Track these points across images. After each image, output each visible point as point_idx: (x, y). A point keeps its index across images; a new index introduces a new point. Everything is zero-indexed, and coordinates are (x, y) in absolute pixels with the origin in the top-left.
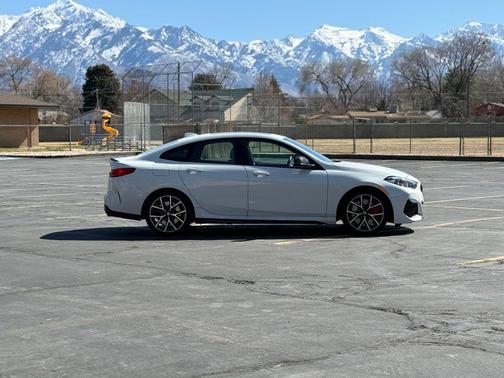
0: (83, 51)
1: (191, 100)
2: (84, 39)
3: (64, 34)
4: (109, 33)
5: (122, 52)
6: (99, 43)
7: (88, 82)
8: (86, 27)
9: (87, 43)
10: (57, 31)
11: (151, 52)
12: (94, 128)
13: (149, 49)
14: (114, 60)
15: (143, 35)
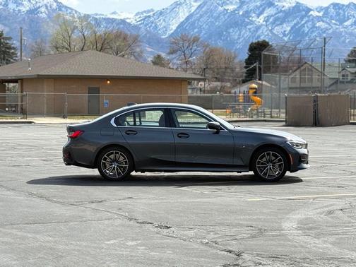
0: (258, 28)
1: (339, 73)
2: (258, 17)
3: (241, 13)
4: (281, 11)
5: (292, 28)
6: (271, 20)
7: (250, 56)
8: (261, 6)
9: (261, 21)
10: (234, 11)
11: (319, 27)
12: (242, 98)
13: (317, 25)
14: (285, 35)
15: (311, 13)
